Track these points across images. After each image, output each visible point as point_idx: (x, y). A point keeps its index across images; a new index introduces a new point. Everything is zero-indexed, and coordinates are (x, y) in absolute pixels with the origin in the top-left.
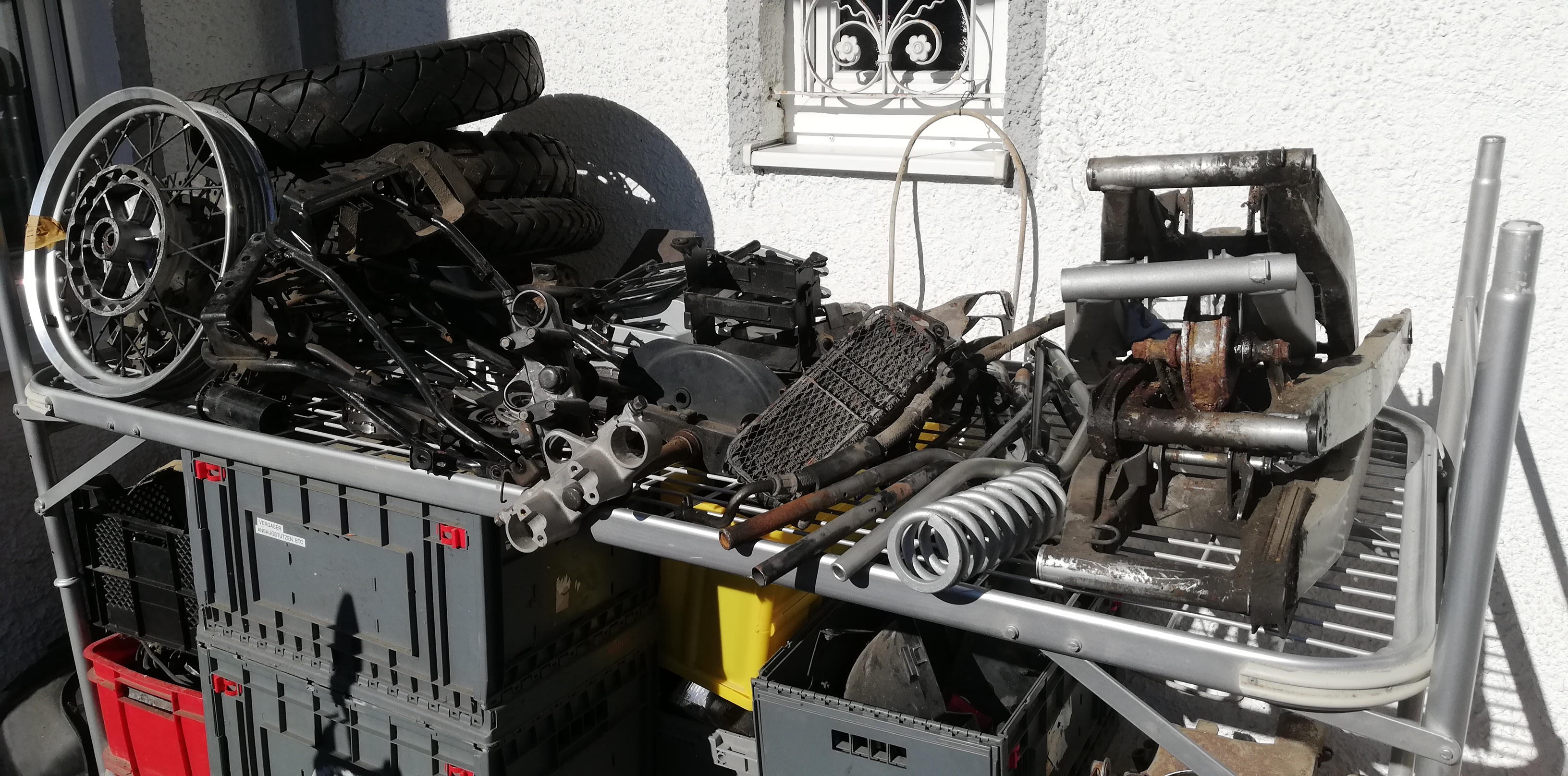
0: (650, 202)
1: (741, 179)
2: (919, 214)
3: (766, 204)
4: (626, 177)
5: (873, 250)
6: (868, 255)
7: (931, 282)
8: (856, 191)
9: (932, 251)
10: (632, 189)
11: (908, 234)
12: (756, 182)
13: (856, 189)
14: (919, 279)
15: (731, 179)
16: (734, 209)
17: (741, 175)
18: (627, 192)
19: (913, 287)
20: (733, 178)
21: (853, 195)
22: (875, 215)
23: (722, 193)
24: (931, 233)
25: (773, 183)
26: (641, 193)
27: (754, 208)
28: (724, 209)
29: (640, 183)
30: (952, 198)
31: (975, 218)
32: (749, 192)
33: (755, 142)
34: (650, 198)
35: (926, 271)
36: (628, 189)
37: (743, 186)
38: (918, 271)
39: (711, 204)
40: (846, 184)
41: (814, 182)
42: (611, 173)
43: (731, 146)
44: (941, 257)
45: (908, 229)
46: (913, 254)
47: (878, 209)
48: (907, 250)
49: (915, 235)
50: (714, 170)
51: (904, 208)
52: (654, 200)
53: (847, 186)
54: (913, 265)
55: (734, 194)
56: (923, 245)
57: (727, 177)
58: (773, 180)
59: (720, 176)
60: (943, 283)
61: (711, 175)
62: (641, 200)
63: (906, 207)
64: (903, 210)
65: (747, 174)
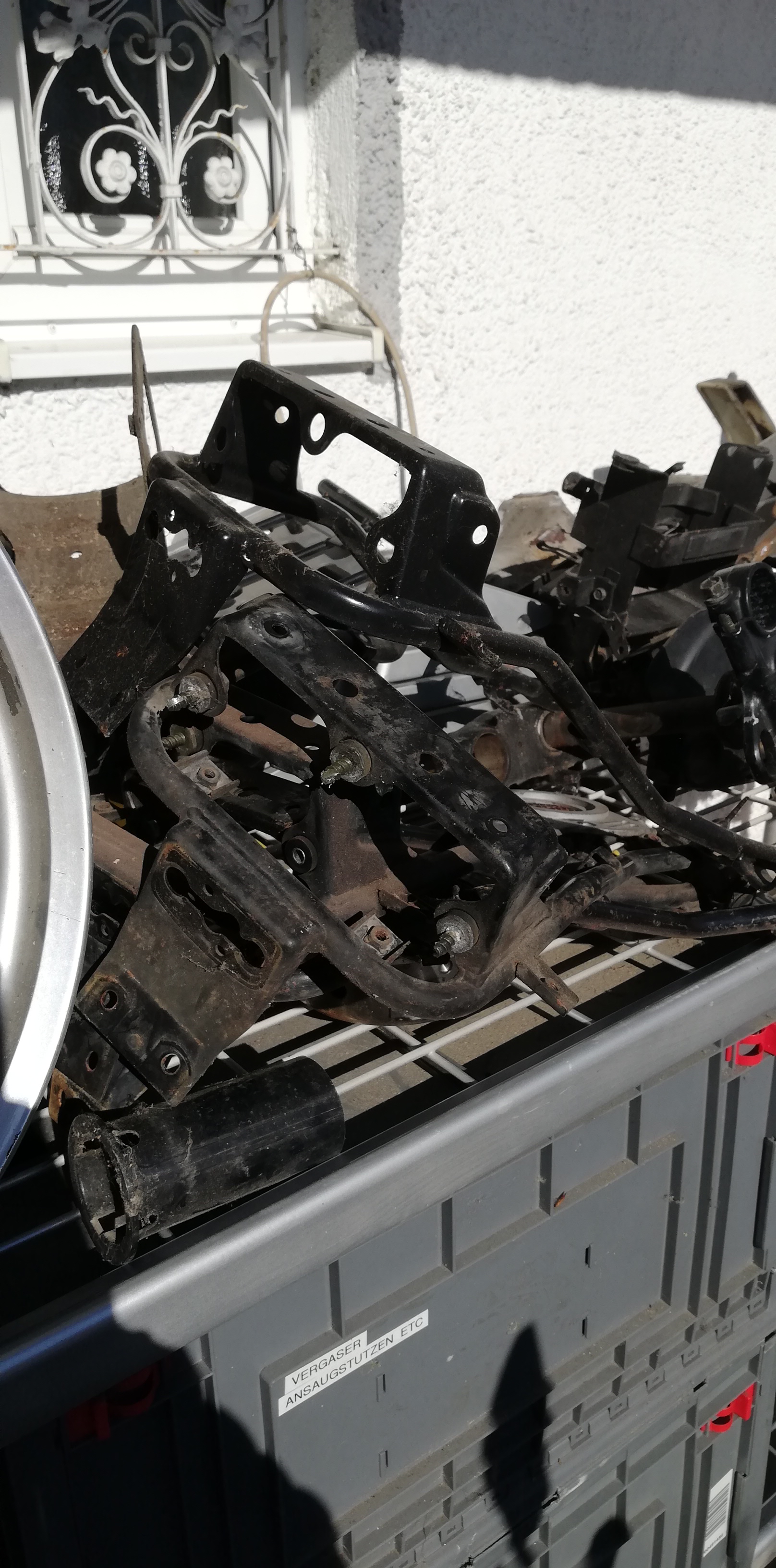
3: (23, 447)
58: (30, 402)
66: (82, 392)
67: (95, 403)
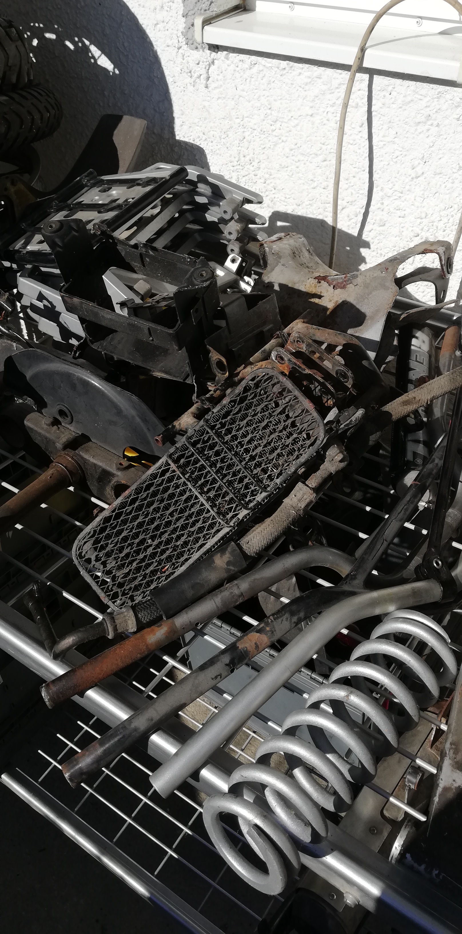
0: (114, 73)
1: (196, 55)
2: (373, 114)
3: (221, 86)
4: (90, 44)
5: (324, 147)
6: (319, 152)
7: (379, 188)
8: (310, 80)
9: (383, 156)
10: (97, 58)
11: (360, 134)
12: (210, 59)
13: (309, 77)
14: (367, 185)
15: (186, 55)
16: (191, 88)
17: (195, 51)
18: (92, 61)
19: (361, 192)
20: (189, 54)
21: (306, 84)
22: (329, 109)
23: (179, 69)
24: (384, 136)
25: (228, 62)
26: (105, 62)
27: (210, 89)
28: (182, 88)
29: (103, 51)
30: (409, 98)
31: (432, 125)
32: (203, 72)
33: (209, 14)
34: (114, 69)
35: (375, 176)
36: (93, 57)
37: (198, 64)
38: (367, 175)
39: (169, 80)
40: (300, 71)
41: (268, 65)
42: (76, 39)
43: (185, 16)
44: (392, 163)
45: (360, 129)
46: (363, 158)
47: (331, 103)
48: (358, 151)
49: (366, 136)
50: (170, 43)
51: (357, 104)
52: (117, 72)
53: (300, 74)
54: (363, 169)
55: (190, 72)
56: (374, 148)
57: (183, 51)
58: (227, 58)
59: (176, 50)
60: (391, 191)
61: (167, 48)
62: (105, 70)
63: (360, 104)
64: (357, 106)
65: (201, 50)
66: (254, 58)
67: (261, 68)
